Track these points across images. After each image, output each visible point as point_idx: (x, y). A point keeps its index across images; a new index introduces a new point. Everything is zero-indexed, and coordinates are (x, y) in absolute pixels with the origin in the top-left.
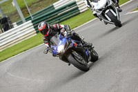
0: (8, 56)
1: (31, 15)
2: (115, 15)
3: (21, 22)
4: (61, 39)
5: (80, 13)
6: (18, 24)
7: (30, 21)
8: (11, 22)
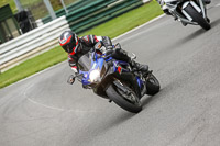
0: (29, 72)
1: (65, 8)
2: (199, 10)
3: (50, 19)
4: (95, 60)
5: (143, 4)
6: (45, 22)
7: (64, 17)
8: (33, 19)
